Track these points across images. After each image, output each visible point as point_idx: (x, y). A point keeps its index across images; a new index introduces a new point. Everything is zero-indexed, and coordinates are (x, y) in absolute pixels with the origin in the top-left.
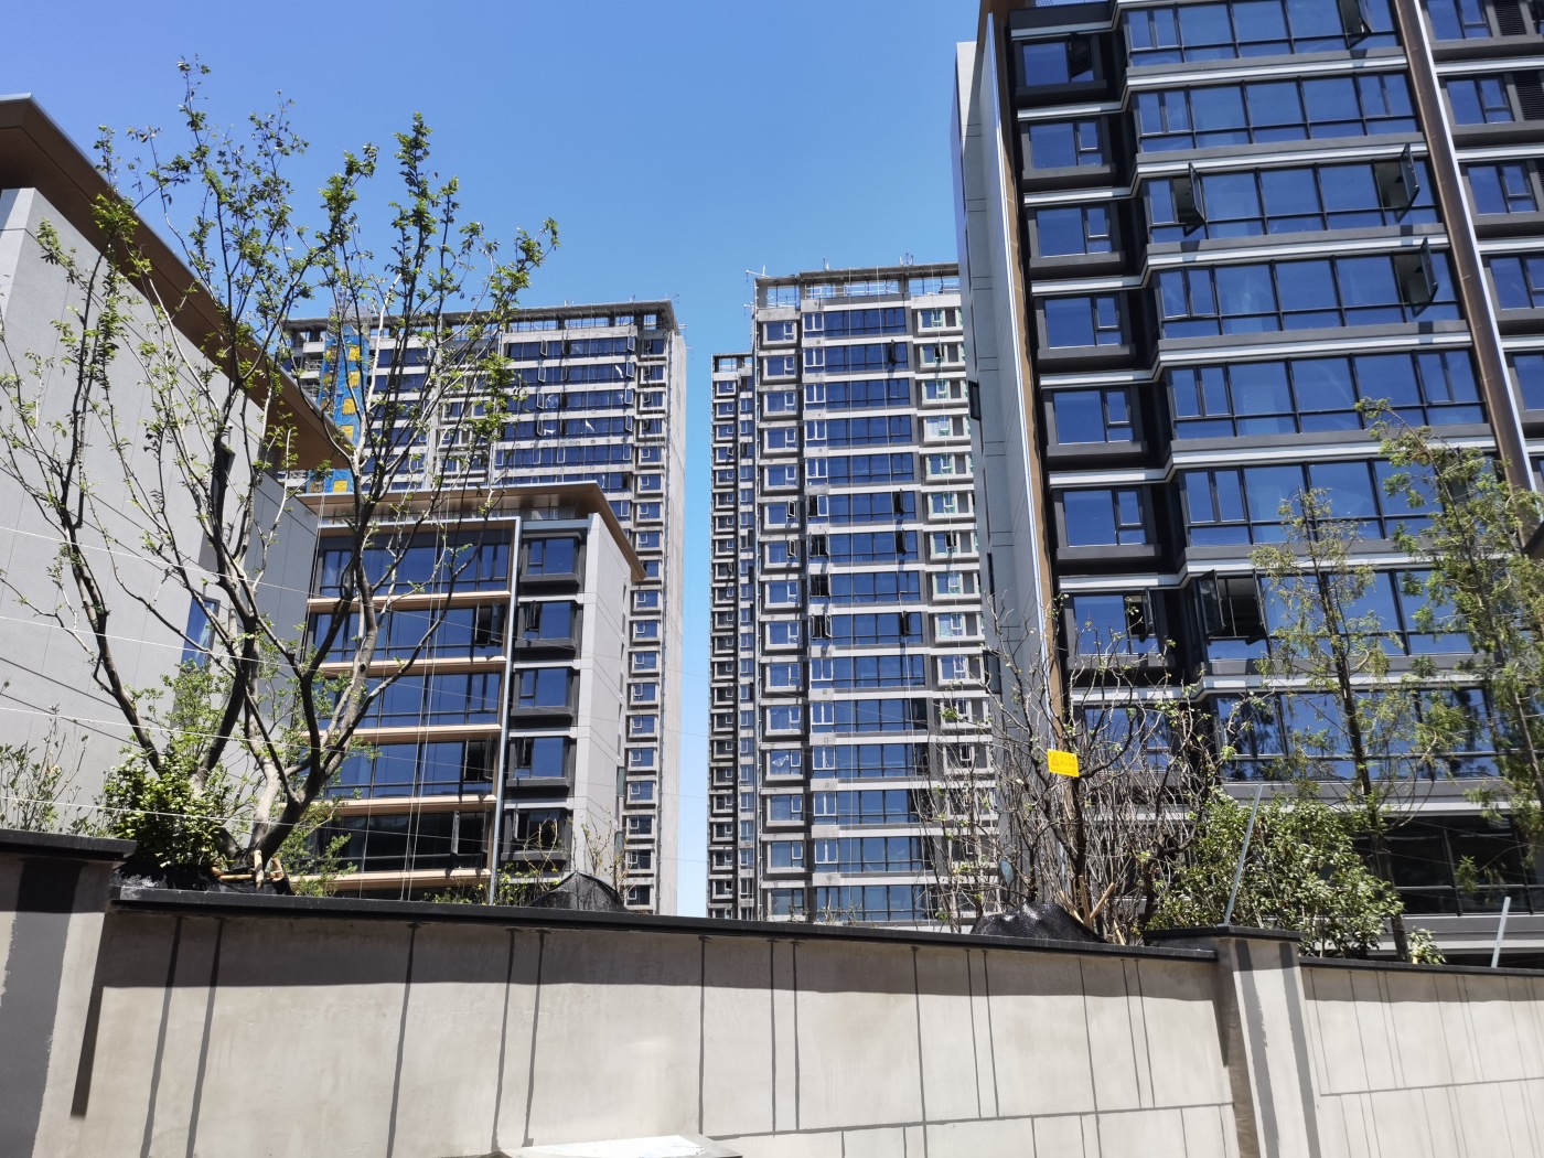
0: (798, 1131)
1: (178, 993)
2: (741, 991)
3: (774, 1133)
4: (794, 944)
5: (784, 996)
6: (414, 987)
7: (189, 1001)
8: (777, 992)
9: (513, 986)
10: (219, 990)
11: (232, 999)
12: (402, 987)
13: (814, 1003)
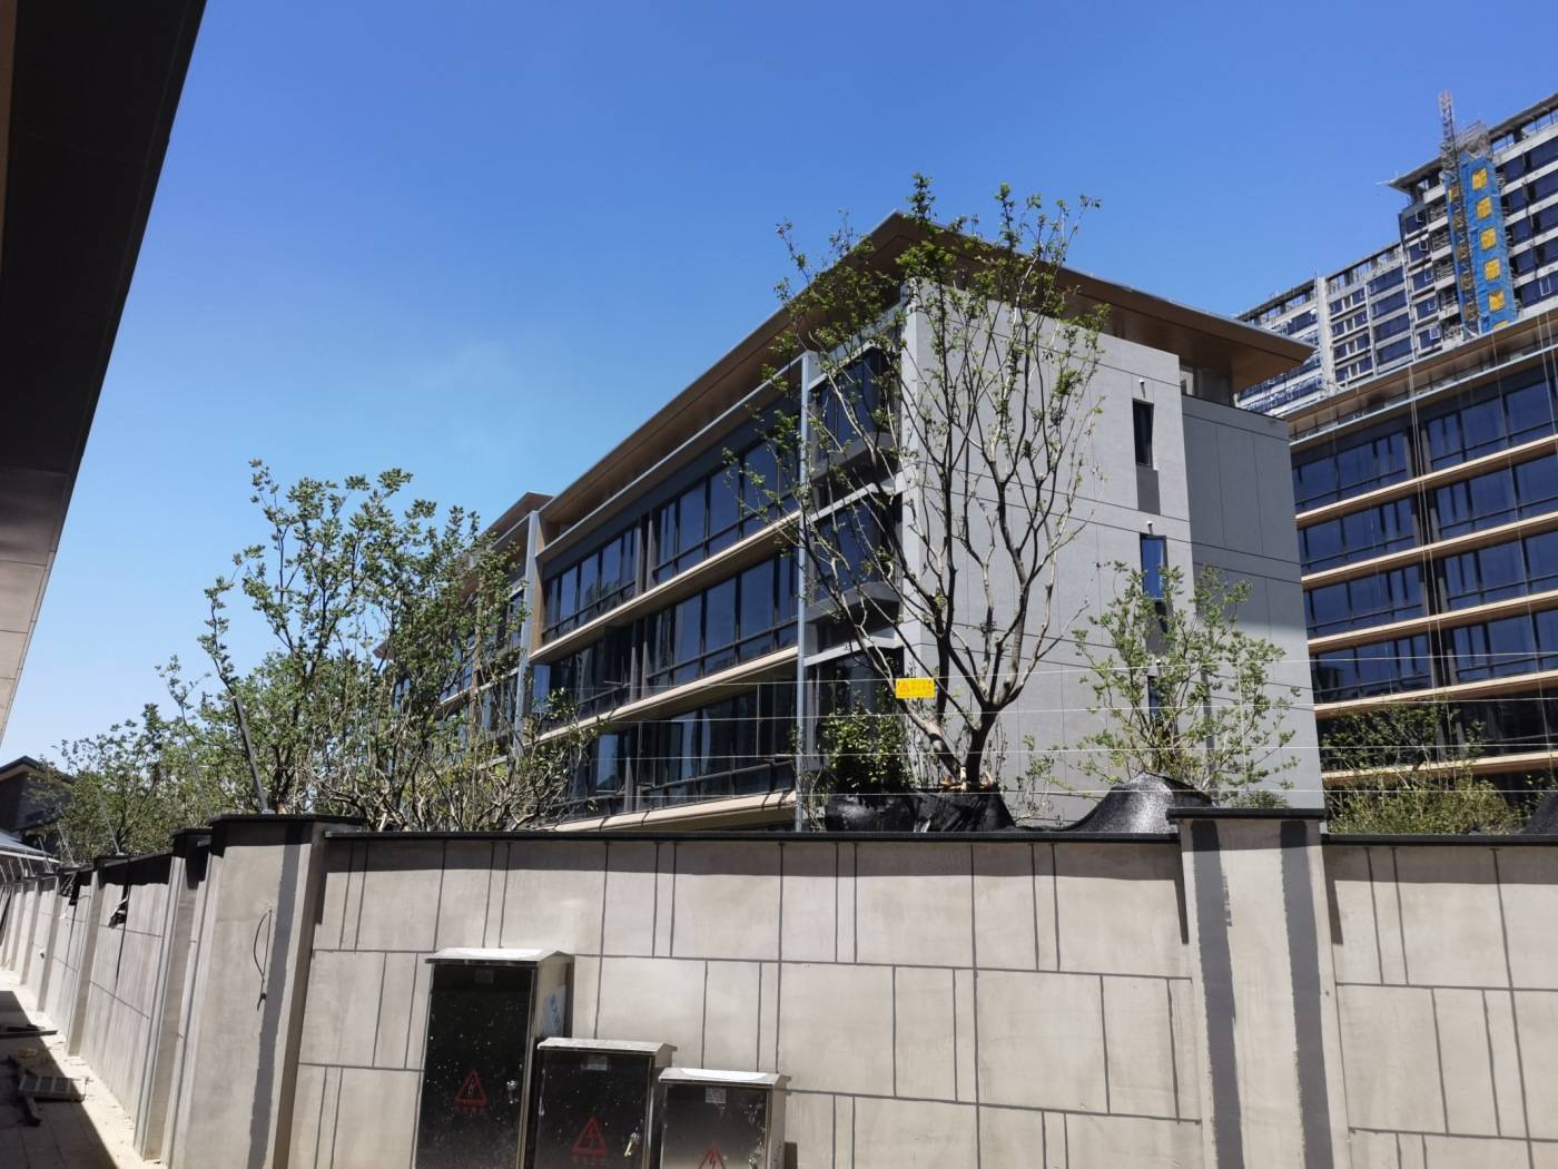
0: (671, 957)
1: (353, 874)
2: (634, 875)
3: (653, 957)
4: (676, 845)
5: (665, 878)
6: (446, 871)
7: (356, 877)
8: (660, 875)
9: (494, 871)
10: (368, 873)
11: (373, 876)
12: (440, 871)
13: (689, 883)
